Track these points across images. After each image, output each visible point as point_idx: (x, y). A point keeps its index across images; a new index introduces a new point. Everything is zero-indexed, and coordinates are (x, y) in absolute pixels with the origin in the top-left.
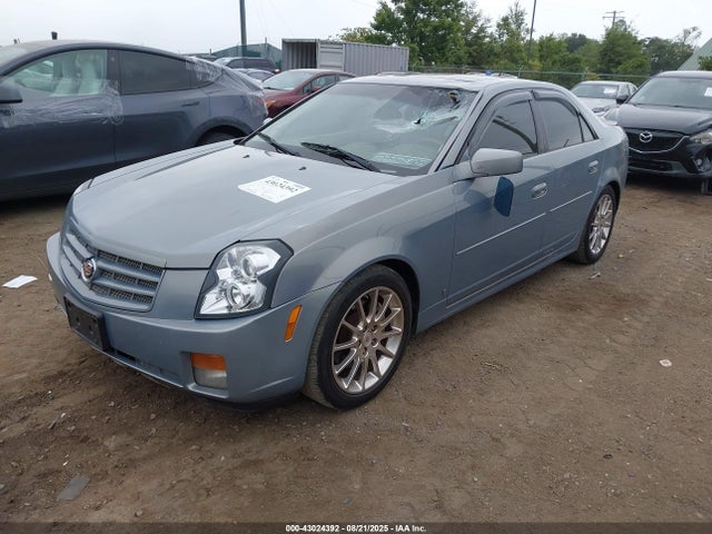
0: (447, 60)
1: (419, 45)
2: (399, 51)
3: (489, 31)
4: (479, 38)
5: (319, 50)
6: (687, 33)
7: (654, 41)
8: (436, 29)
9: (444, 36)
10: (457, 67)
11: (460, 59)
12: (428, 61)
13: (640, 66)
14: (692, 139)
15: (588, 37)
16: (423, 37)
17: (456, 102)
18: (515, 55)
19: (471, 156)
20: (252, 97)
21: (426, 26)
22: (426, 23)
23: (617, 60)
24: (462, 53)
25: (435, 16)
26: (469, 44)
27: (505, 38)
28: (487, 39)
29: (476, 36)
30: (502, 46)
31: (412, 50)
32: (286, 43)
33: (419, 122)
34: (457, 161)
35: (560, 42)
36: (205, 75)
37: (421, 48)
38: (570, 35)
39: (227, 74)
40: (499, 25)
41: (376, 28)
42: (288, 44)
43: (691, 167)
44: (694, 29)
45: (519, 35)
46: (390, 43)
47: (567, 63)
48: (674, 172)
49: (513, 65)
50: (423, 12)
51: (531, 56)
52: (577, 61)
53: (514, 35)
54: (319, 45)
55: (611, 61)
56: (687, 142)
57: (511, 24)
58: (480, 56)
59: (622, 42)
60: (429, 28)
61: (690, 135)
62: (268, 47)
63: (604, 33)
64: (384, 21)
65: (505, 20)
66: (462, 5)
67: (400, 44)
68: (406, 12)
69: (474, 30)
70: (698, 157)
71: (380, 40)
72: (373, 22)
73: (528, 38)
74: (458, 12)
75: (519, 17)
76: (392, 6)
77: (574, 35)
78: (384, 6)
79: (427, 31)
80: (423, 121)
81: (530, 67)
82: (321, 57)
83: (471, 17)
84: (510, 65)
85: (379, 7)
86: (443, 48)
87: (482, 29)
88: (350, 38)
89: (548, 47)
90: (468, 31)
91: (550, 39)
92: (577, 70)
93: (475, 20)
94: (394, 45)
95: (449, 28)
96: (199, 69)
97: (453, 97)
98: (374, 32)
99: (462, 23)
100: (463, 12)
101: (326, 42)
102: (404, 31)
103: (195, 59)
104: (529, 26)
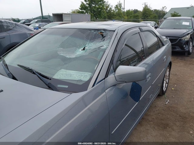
0: (101, 17)
1: (93, 13)
2: (88, 15)
3: (113, 9)
4: (110, 11)
5: (64, 16)
6: (163, 8)
7: (155, 10)
8: (98, 9)
9: (100, 11)
10: (105, 19)
11: (105, 17)
12: (96, 18)
13: (155, 17)
14: (182, 39)
15: (138, 10)
16: (94, 11)
17: (103, 37)
18: (120, 15)
19: (115, 70)
20: (29, 33)
21: (95, 8)
22: (95, 7)
23: (147, 15)
24: (105, 15)
25: (97, 5)
26: (107, 13)
27: (117, 11)
28: (112, 11)
29: (109, 10)
30: (116, 13)
31: (91, 15)
32: (53, 14)
33: (84, 49)
34: (106, 76)
35: (132, 11)
36: (8, 26)
37: (94, 14)
38: (134, 10)
39: (18, 25)
40: (115, 7)
41: (81, 9)
42: (54, 15)
43: (182, 48)
44: (165, 7)
45: (121, 10)
46: (85, 13)
47: (135, 17)
48: (177, 50)
49: (120, 18)
50: (94, 4)
51: (124, 15)
52: (137, 16)
53: (119, 10)
54: (63, 15)
55: (145, 16)
56: (181, 40)
57: (118, 7)
58: (111, 16)
59: (148, 11)
60: (96, 9)
61: (181, 38)
62: (49, 16)
63: (143, 8)
64: (83, 7)
65: (117, 6)
66: (104, 2)
67: (88, 13)
68: (89, 4)
69: (108, 9)
70: (184, 45)
71: (82, 13)
72: (80, 7)
73: (123, 11)
74: (104, 4)
75: (120, 5)
76: (85, 3)
77: (135, 10)
78: (82, 3)
79: (95, 10)
80: (86, 48)
81: (125, 18)
82: (64, 18)
83: (107, 5)
84: (119, 18)
85: (81, 3)
86: (100, 14)
87: (111, 9)
88: (74, 12)
89: (129, 13)
90: (107, 9)
91: (129, 11)
92: (138, 19)
93: (108, 6)
94: (86, 14)
95: (102, 9)
96: (5, 24)
97: (101, 34)
98: (80, 10)
99: (105, 7)
100: (105, 4)
101: (66, 14)
102: (89, 10)
103: (3, 20)
104: (123, 7)
